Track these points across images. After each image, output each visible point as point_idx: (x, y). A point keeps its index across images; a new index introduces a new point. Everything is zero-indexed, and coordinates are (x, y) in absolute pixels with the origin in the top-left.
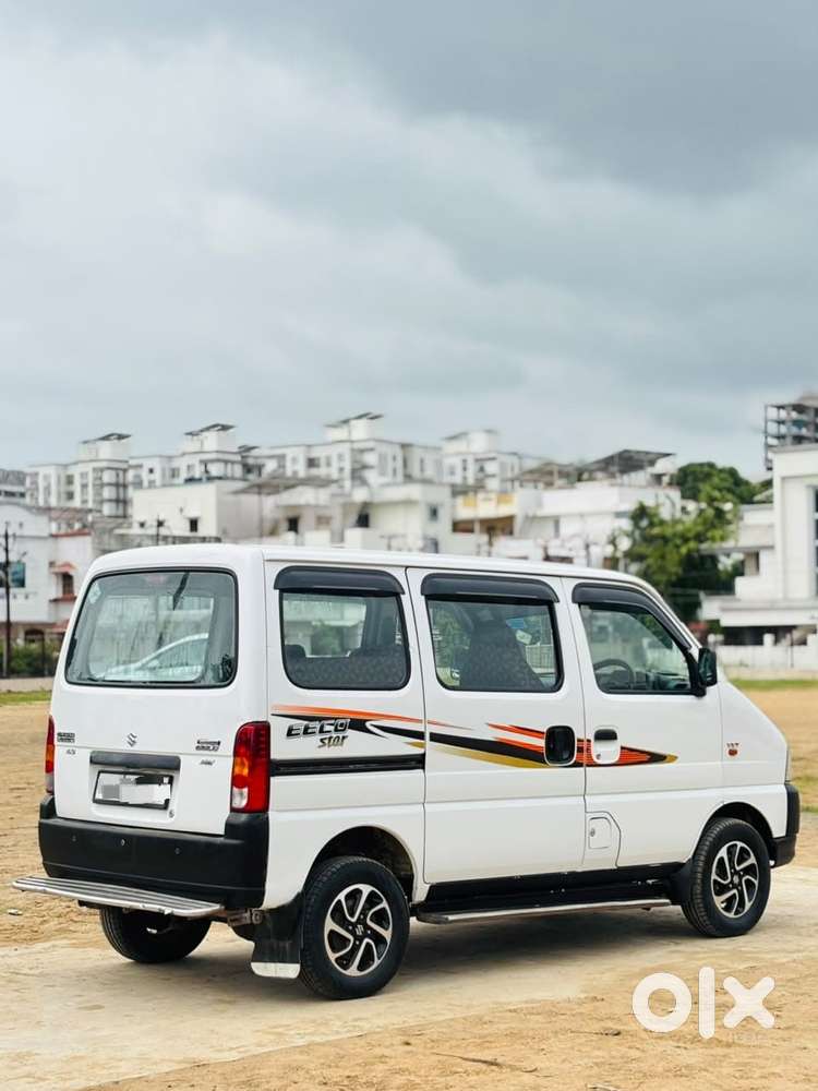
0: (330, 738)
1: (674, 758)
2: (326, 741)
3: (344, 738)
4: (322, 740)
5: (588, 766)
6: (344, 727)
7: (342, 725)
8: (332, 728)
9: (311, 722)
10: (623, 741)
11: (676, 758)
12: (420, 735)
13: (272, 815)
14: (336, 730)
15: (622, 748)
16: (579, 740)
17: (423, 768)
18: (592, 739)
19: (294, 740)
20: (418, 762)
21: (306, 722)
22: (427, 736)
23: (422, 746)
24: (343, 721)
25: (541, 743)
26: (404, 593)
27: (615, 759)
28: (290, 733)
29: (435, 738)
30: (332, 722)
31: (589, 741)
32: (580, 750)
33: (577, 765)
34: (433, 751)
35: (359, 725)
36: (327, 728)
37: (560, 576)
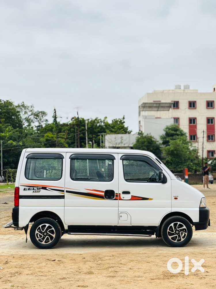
0: (36, 191)
1: (151, 199)
2: (35, 192)
3: (40, 191)
4: (33, 191)
5: (119, 200)
6: (40, 189)
7: (39, 188)
8: (36, 189)
9: (30, 187)
10: (132, 194)
11: (153, 199)
12: (63, 191)
13: (20, 207)
14: (37, 189)
15: (132, 196)
16: (116, 193)
17: (64, 198)
18: (121, 193)
19: (25, 191)
20: (63, 197)
21: (29, 187)
22: (65, 191)
23: (64, 193)
24: (40, 187)
25: (103, 194)
26: (64, 158)
27: (130, 198)
28: (24, 189)
29: (67, 191)
30: (37, 187)
31: (120, 194)
32: (117, 196)
33: (115, 199)
34: (66, 195)
35: (44, 188)
36: (35, 189)
37: (118, 153)
